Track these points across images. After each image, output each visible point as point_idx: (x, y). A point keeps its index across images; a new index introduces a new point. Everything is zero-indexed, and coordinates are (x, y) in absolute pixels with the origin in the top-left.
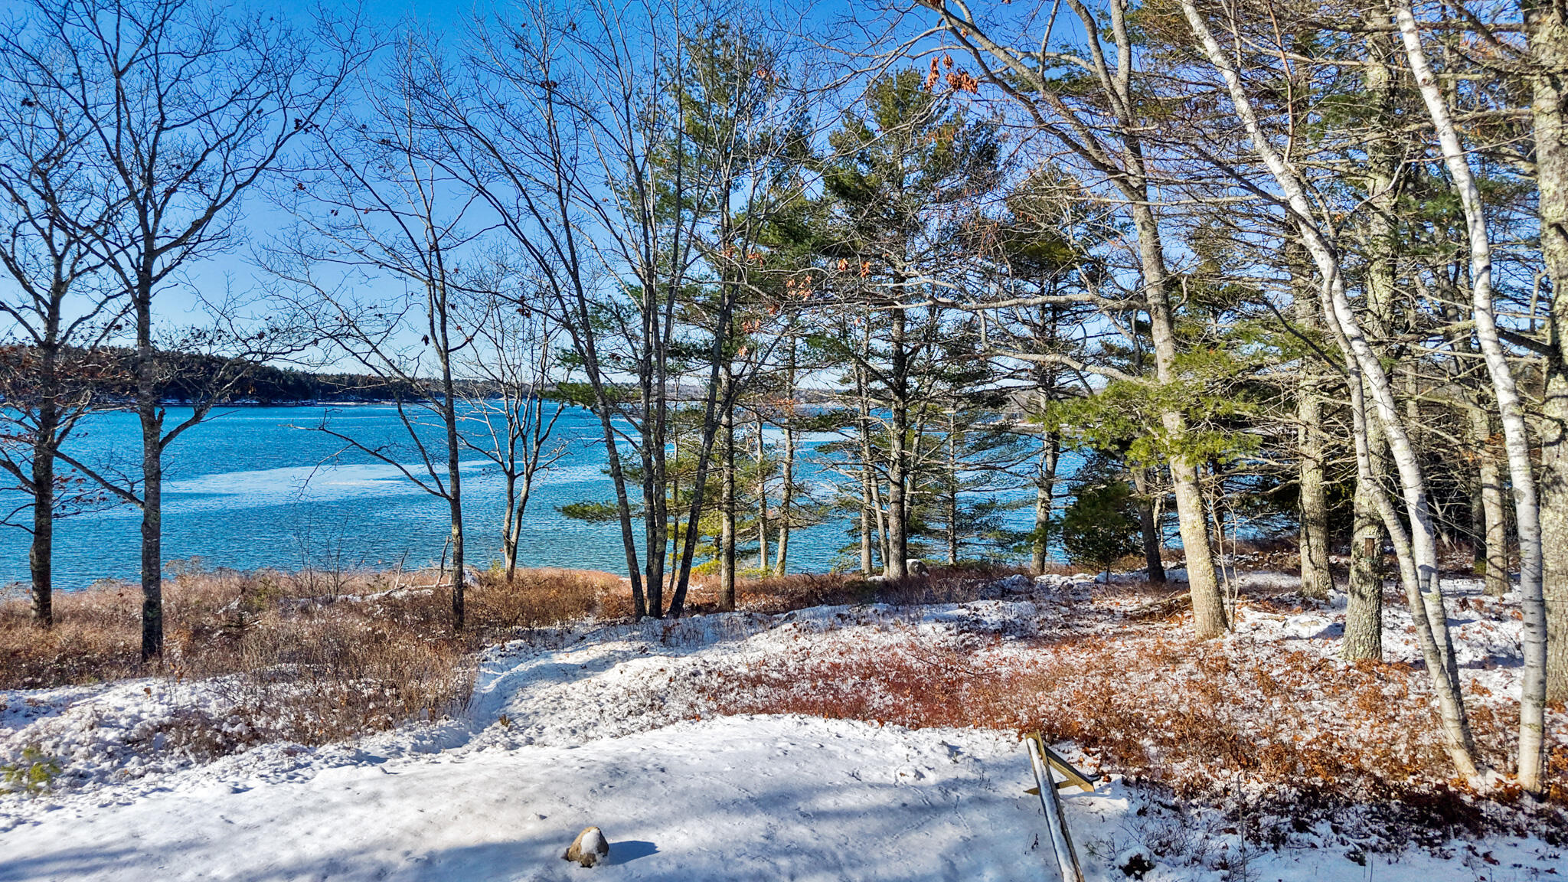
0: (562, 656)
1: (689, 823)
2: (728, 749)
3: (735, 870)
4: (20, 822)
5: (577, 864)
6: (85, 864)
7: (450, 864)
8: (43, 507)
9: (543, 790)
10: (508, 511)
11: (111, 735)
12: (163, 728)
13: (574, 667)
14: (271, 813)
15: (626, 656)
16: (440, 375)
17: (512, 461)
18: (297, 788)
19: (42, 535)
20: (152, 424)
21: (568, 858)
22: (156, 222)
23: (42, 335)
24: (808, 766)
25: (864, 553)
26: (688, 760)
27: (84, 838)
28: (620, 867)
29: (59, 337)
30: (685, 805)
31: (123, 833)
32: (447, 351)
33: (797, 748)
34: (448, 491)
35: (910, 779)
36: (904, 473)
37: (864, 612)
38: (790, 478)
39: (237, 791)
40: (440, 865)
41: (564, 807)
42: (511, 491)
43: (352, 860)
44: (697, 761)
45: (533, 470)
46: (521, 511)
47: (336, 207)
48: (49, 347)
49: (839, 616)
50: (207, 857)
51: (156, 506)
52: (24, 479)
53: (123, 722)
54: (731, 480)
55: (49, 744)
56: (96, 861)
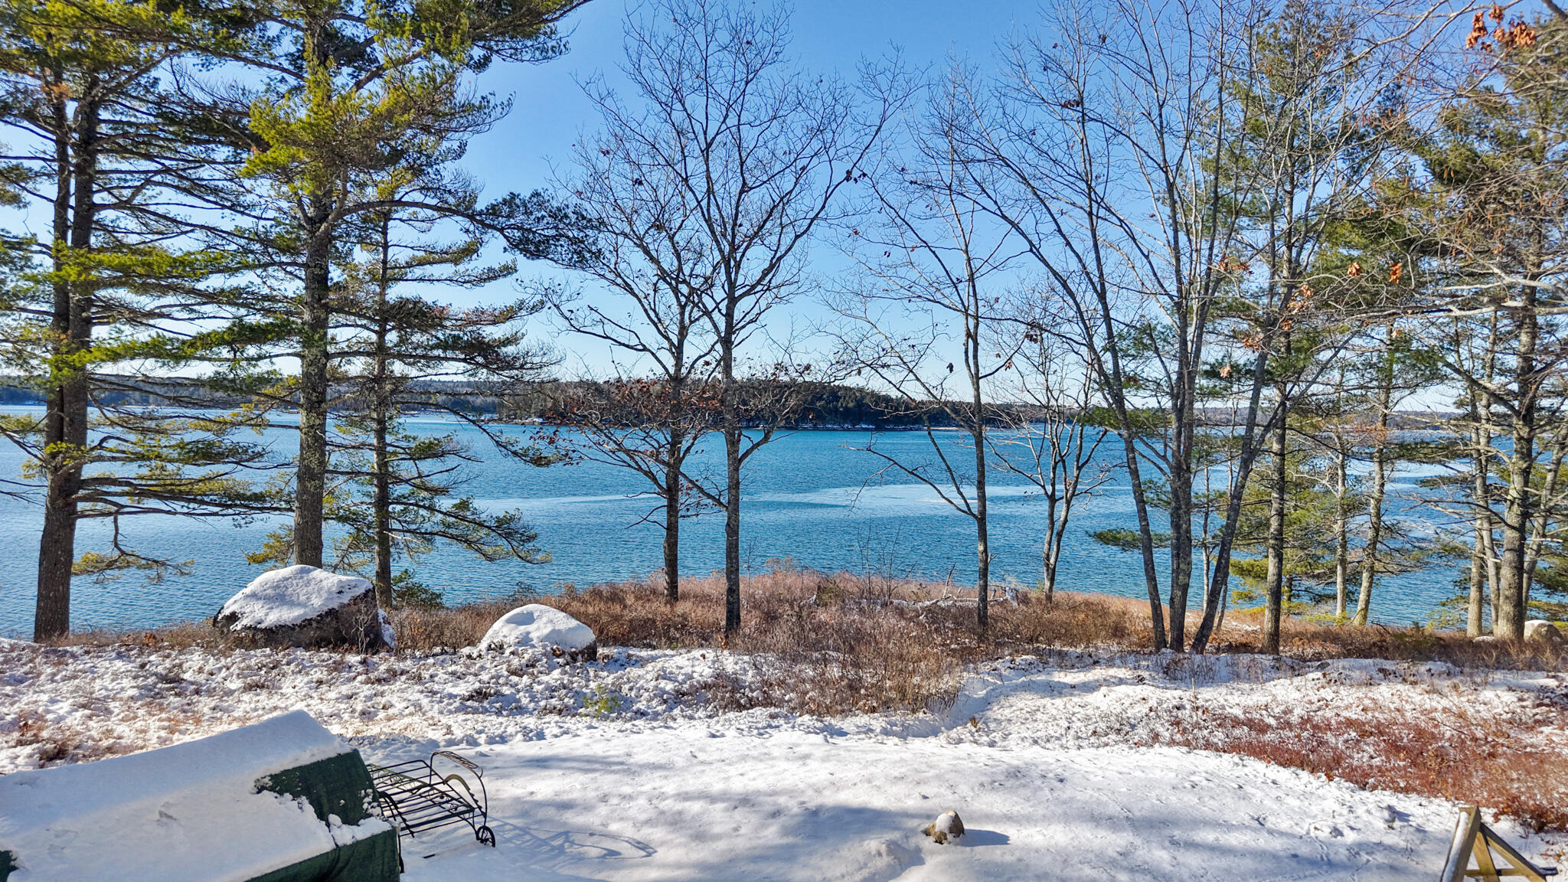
0: (1062, 674)
1: (1053, 827)
2: (1138, 773)
3: (1068, 872)
4: (566, 733)
5: (932, 839)
6: (588, 766)
7: (831, 817)
8: (672, 509)
9: (938, 777)
10: (1048, 533)
11: (669, 686)
12: (706, 686)
13: (1065, 685)
14: (725, 755)
15: (1121, 682)
16: (972, 400)
17: (1053, 485)
18: (757, 741)
19: (672, 529)
20: (733, 443)
21: (927, 833)
22: (737, 273)
23: (672, 371)
24: (1212, 802)
25: (1473, 608)
26: (1091, 777)
27: (598, 750)
28: (968, 849)
29: (684, 371)
30: (1060, 811)
31: (622, 751)
32: (978, 378)
33: (1211, 784)
34: (975, 511)
35: (1325, 834)
36: (1525, 516)
37: (1414, 670)
38: (1378, 515)
39: (714, 736)
40: (822, 816)
41: (949, 792)
42: (1051, 515)
43: (761, 799)
44: (1099, 778)
45: (1073, 495)
46: (1060, 535)
47: (887, 248)
48: (677, 380)
49: (1381, 670)
50: (666, 777)
51: (736, 511)
52: (660, 486)
53: (680, 678)
54: (1281, 514)
55: (627, 687)
56: (597, 766)
